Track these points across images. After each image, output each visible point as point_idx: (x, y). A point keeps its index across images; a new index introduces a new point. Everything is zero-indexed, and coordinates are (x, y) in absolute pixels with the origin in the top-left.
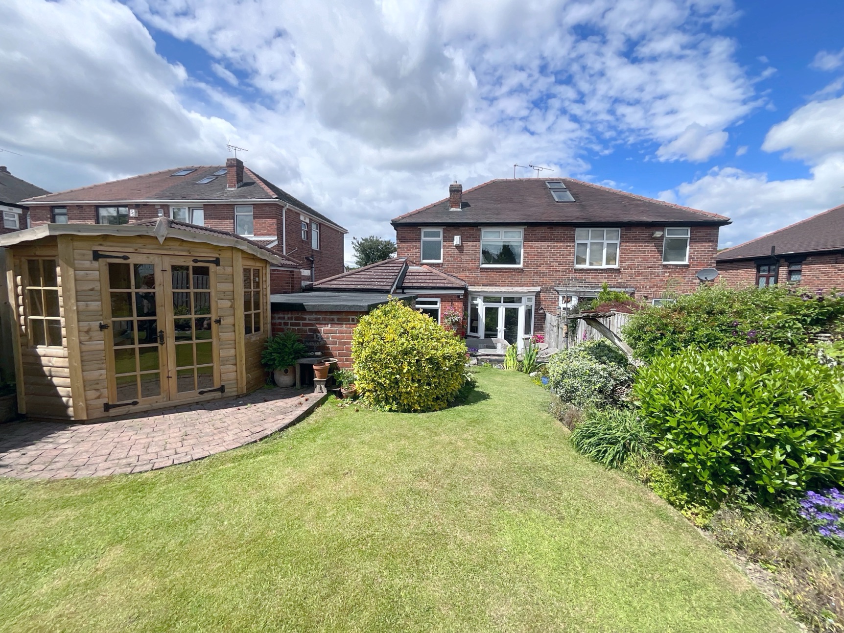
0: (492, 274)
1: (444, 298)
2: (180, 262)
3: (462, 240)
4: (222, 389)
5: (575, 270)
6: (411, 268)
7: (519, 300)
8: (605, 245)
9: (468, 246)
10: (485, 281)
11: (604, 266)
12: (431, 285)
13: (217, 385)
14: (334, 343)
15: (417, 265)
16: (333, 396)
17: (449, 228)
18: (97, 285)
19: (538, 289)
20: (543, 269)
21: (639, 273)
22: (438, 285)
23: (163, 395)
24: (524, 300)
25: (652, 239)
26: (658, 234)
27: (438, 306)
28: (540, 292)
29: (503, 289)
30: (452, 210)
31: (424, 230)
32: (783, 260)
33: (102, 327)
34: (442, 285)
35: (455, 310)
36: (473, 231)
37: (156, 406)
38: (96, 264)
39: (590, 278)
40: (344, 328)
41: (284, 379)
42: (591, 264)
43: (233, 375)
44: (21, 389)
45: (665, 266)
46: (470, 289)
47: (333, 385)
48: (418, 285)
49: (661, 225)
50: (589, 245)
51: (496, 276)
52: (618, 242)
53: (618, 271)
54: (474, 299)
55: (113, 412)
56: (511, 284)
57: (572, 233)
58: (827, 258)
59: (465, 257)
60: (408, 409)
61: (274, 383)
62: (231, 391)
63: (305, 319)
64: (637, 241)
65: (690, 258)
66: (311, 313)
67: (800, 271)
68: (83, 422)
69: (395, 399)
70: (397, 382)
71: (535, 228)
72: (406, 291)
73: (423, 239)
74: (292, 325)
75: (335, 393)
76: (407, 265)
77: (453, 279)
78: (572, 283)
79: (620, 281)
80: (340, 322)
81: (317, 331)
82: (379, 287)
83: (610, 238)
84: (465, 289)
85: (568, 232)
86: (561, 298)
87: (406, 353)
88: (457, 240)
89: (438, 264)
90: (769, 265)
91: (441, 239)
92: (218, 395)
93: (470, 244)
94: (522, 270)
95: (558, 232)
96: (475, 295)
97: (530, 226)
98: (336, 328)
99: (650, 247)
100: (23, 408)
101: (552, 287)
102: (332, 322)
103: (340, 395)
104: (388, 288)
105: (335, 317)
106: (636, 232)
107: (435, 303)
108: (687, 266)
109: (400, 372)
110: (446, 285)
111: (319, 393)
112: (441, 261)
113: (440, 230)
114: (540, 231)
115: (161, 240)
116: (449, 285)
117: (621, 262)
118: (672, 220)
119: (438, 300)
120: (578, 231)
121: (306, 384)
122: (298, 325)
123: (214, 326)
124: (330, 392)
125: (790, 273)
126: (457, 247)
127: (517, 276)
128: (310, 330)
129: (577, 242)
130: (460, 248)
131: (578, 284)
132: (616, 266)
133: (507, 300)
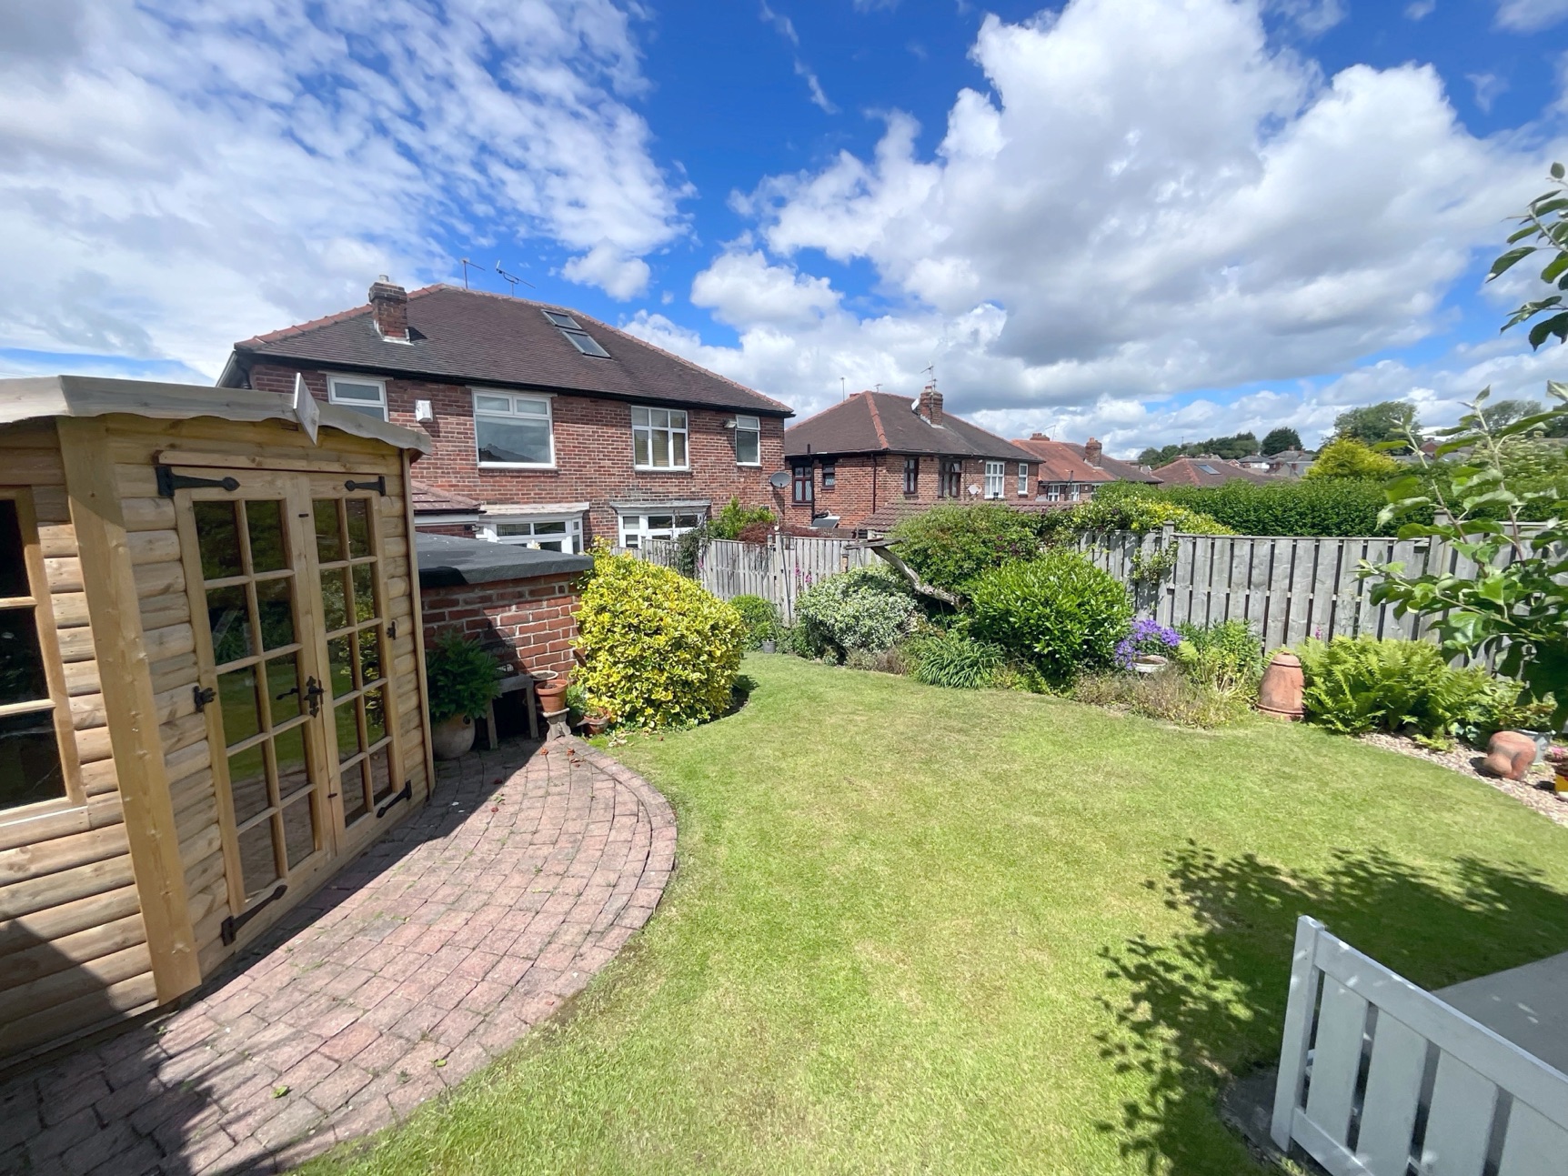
0: (504, 481)
2: (327, 490)
3: (436, 410)
4: (407, 791)
5: (636, 473)
7: (559, 527)
8: (671, 436)
9: (449, 423)
10: (491, 495)
11: (672, 467)
13: (400, 785)
16: (583, 737)
17: (401, 383)
18: (175, 576)
19: (585, 506)
21: (714, 480)
24: (569, 526)
25: (723, 429)
26: (731, 423)
28: (588, 511)
29: (527, 509)
30: (387, 339)
31: (335, 379)
32: (816, 462)
33: (201, 699)
34: (426, 506)
36: (456, 393)
38: (168, 508)
39: (657, 487)
40: (546, 608)
42: (655, 465)
45: (739, 467)
49: (732, 411)
50: (649, 435)
51: (511, 485)
52: (686, 431)
53: (690, 475)
55: (244, 936)
57: (627, 412)
58: (855, 460)
59: (444, 447)
62: (418, 789)
63: (456, 603)
64: (707, 431)
65: (762, 458)
67: (833, 474)
71: (570, 400)
73: (333, 399)
75: (582, 730)
78: (635, 495)
79: (693, 489)
80: (537, 596)
83: (675, 423)
84: (479, 512)
85: (620, 409)
86: (621, 520)
88: (423, 410)
90: (804, 467)
91: (382, 402)
93: (452, 419)
94: (557, 474)
95: (606, 409)
97: (562, 394)
98: (528, 612)
99: (722, 441)
101: (606, 502)
102: (519, 600)
105: (525, 589)
106: (706, 418)
108: (759, 469)
113: (379, 384)
114: (581, 406)
116: (445, 506)
117: (692, 461)
118: (743, 405)
120: (636, 410)
125: (825, 476)
126: (424, 423)
127: (548, 484)
128: (472, 625)
129: (634, 427)
130: (431, 427)
131: (642, 496)
132: (686, 468)
133: (543, 529)
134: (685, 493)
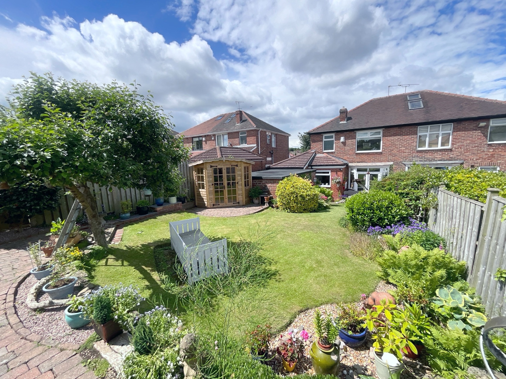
0: (363, 156)
1: (333, 170)
2: (228, 167)
3: (345, 139)
4: (239, 203)
5: (417, 151)
6: (318, 155)
7: (378, 170)
8: (441, 134)
9: (349, 142)
10: (358, 160)
11: (440, 147)
12: (326, 164)
13: (237, 202)
14: (272, 190)
15: (321, 153)
16: (270, 207)
17: (338, 133)
18: (211, 174)
19: (392, 163)
20: (395, 151)
21: (467, 151)
22: (329, 164)
23: (225, 203)
24: (381, 170)
25: (479, 128)
26: (482, 124)
27: (329, 174)
28: (392, 165)
29: (369, 164)
30: (341, 123)
31: (325, 135)
33: (212, 185)
34: (331, 164)
35: (338, 176)
36: (352, 134)
37: (223, 206)
38: (211, 169)
39: (428, 156)
40: (275, 185)
41: (256, 201)
42: (430, 146)
43: (241, 199)
44: (196, 199)
45: (489, 145)
46: (350, 164)
47: (271, 204)
48: (319, 164)
49: (487, 118)
50: (428, 136)
51: (365, 157)
52: (451, 132)
53: (451, 150)
54: (352, 170)
55: (215, 206)
56: (374, 161)
57: (415, 129)
59: (347, 148)
60: (294, 212)
61: (253, 202)
62: (241, 204)
63: (262, 182)
64: (465, 130)
66: (264, 180)
68: (209, 208)
69: (289, 209)
70: (289, 203)
71: (389, 129)
72: (313, 167)
73: (324, 140)
74: (259, 184)
75: (271, 206)
76: (315, 154)
77: (337, 160)
78: (415, 159)
79: (451, 156)
80: (274, 183)
81: (266, 186)
82: (299, 166)
83: (449, 129)
84: (347, 165)
85: (412, 129)
86: (407, 168)
88: (342, 139)
89: (332, 152)
91: (334, 139)
92: (238, 204)
94: (381, 153)
95: (405, 130)
96: (352, 168)
97: (386, 128)
98: (272, 185)
99: (478, 133)
100: (197, 204)
101: (401, 162)
102: (271, 183)
103: (273, 207)
104: (303, 166)
105: (272, 181)
106: (466, 124)
107: (328, 173)
109: (290, 199)
110: (334, 164)
111: (266, 205)
112: (333, 151)
113: (334, 135)
114: (393, 131)
115: (224, 161)
116: (336, 164)
117: (453, 144)
118: (496, 114)
119: (330, 171)
120: (420, 128)
121: (263, 203)
122: (260, 184)
123: (236, 184)
124: (270, 206)
126: (342, 143)
127: (378, 157)
128: (264, 186)
129: (419, 134)
130: (344, 143)
131: (419, 159)
132: (449, 147)
133: (371, 170)
134: (446, 157)
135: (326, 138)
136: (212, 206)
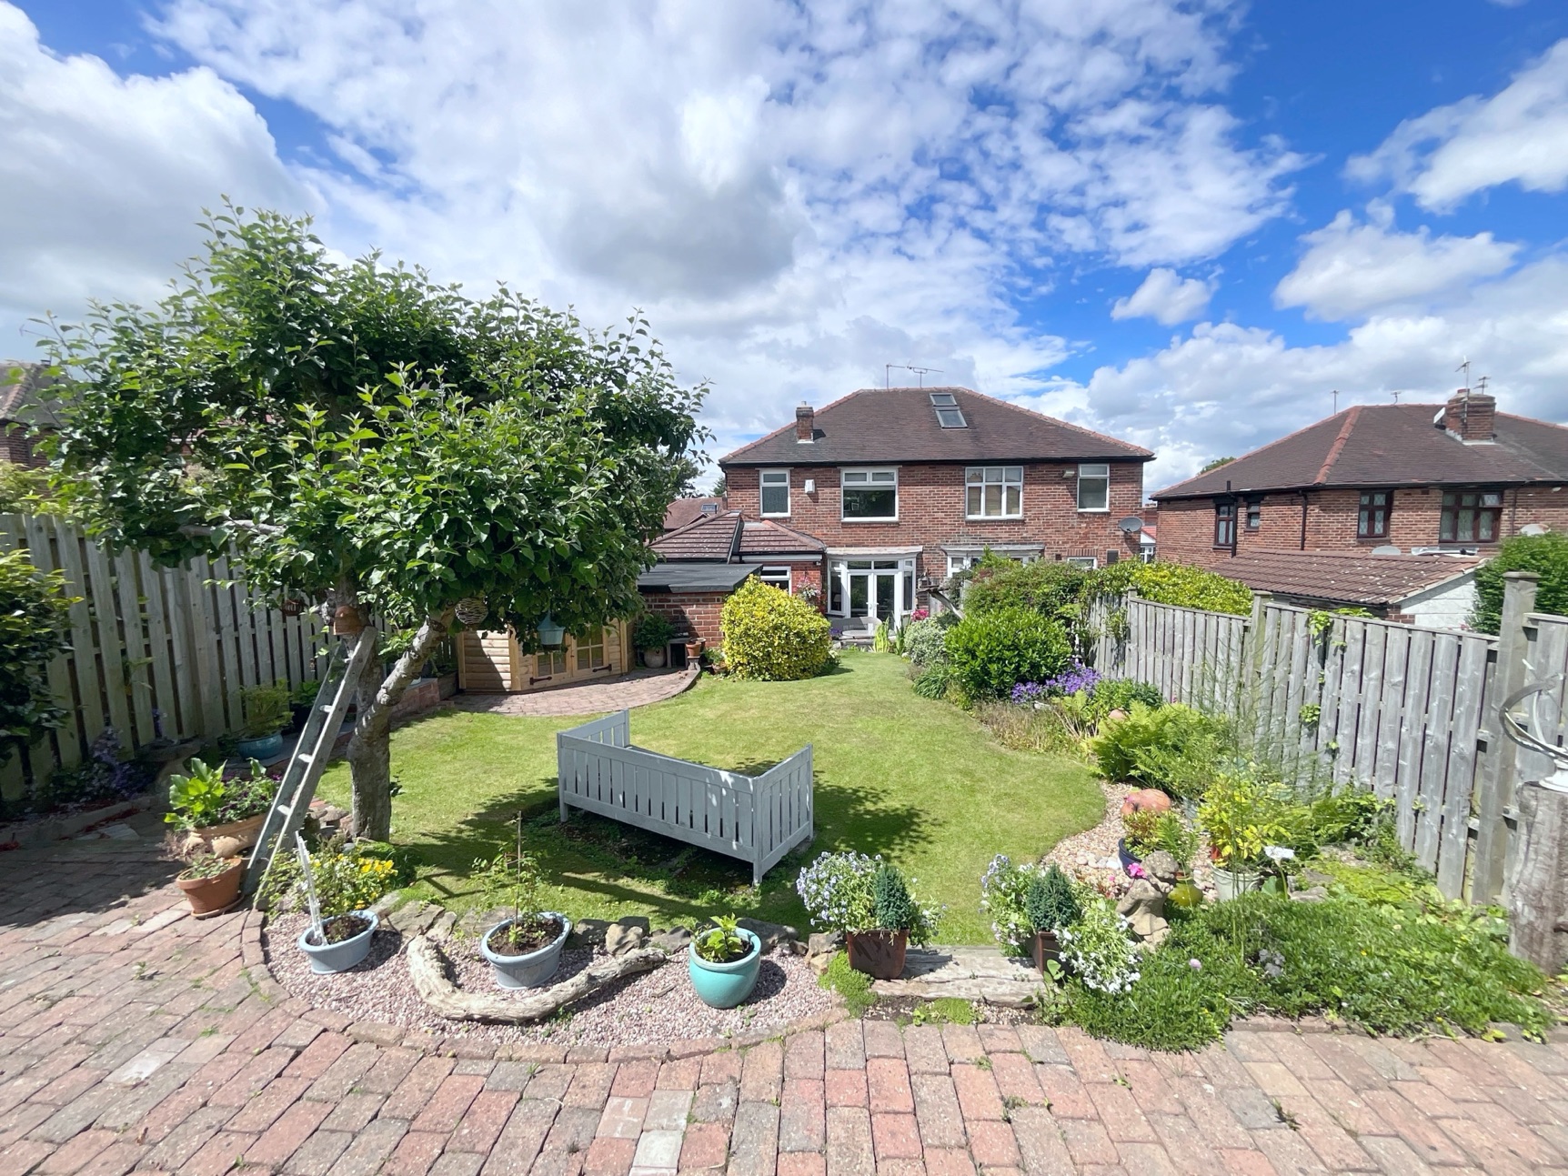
0: (858, 531)
1: (796, 567)
3: (816, 485)
4: (609, 668)
5: (967, 522)
6: (748, 526)
7: (893, 565)
8: (1004, 489)
9: (825, 493)
10: (849, 540)
11: (1004, 516)
12: (777, 549)
13: (606, 665)
14: (700, 623)
15: (756, 520)
16: (705, 674)
17: (796, 470)
19: (920, 548)
20: (925, 521)
21: (1048, 525)
22: (787, 549)
23: (568, 671)
24: (901, 564)
25: (1062, 480)
26: (1069, 473)
27: (788, 577)
28: (922, 553)
29: (874, 551)
30: (801, 442)
31: (764, 472)
32: (1241, 499)
34: (792, 549)
35: (812, 582)
36: (830, 473)
37: (563, 681)
39: (987, 533)
40: (710, 608)
41: (657, 660)
42: (988, 513)
43: (617, 656)
44: (463, 666)
45: (1081, 514)
46: (830, 551)
47: (705, 662)
48: (761, 549)
49: (1073, 462)
50: (983, 490)
51: (863, 533)
52: (1021, 484)
53: (1023, 522)
54: (834, 564)
55: (536, 685)
56: (884, 544)
57: (960, 473)
58: (1283, 498)
59: (821, 508)
60: (780, 679)
61: (645, 665)
62: (616, 670)
63: (670, 601)
64: (1044, 482)
65: (1111, 504)
66: (677, 594)
67: (1258, 514)
68: (516, 693)
69: (767, 670)
71: (912, 468)
72: (744, 558)
73: (763, 484)
74: (656, 606)
75: (707, 669)
76: (741, 521)
77: (805, 540)
78: (964, 540)
79: (1025, 535)
80: (706, 602)
81: (682, 612)
82: (712, 556)
83: (1010, 478)
84: (822, 553)
85: (954, 471)
86: (949, 560)
87: (776, 628)
88: (809, 486)
89: (785, 518)
90: (1228, 505)
91: (787, 484)
92: (606, 673)
93: (827, 490)
94: (897, 524)
95: (942, 472)
96: (836, 560)
97: (907, 465)
98: (701, 609)
99: (1061, 490)
100: (463, 684)
101: (938, 546)
102: (697, 602)
103: (712, 672)
104: (724, 556)
105: (701, 598)
106: (1044, 469)
107: (784, 573)
108: (1107, 514)
110: (798, 549)
111: (693, 669)
112: (788, 514)
113: (786, 472)
114: (920, 472)
116: (802, 549)
117: (1025, 510)
118: (1087, 455)
119: (788, 568)
120: (969, 471)
121: (679, 662)
122: (663, 606)
124: (703, 669)
125: (1250, 516)
126: (809, 494)
127: (891, 532)
128: (675, 611)
129: (968, 485)
130: (814, 496)
131: (971, 541)
132: (1019, 516)
133: (879, 566)
134: (1016, 537)
135: (767, 479)
136: (527, 686)
